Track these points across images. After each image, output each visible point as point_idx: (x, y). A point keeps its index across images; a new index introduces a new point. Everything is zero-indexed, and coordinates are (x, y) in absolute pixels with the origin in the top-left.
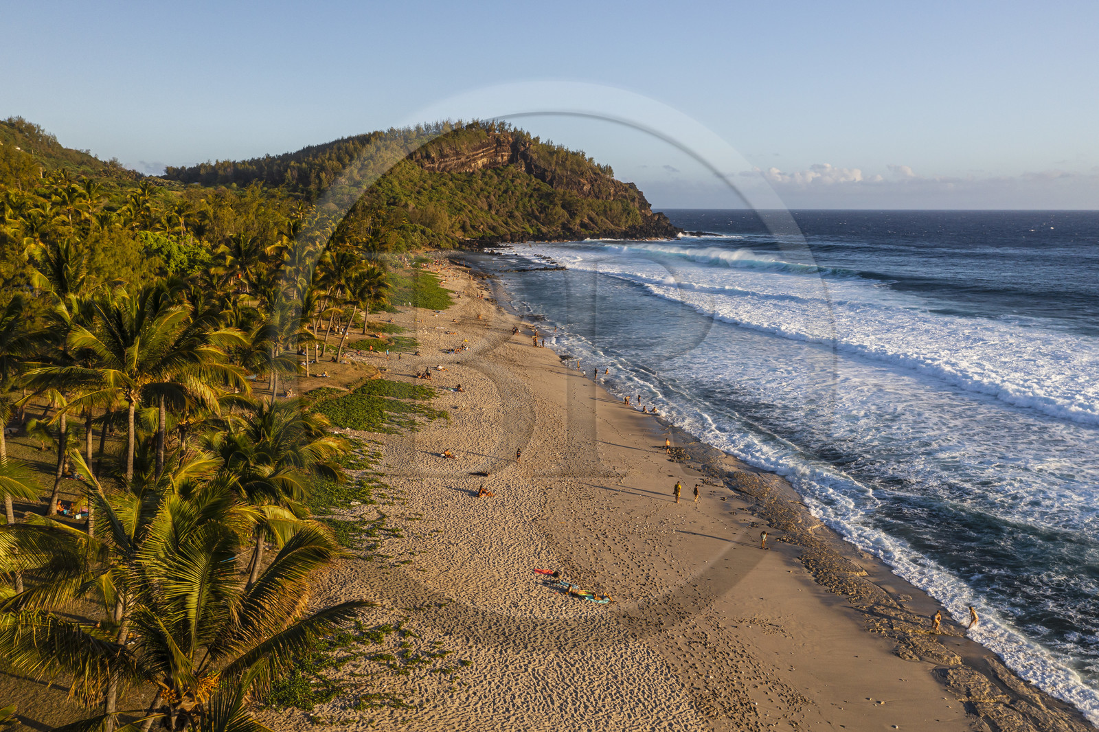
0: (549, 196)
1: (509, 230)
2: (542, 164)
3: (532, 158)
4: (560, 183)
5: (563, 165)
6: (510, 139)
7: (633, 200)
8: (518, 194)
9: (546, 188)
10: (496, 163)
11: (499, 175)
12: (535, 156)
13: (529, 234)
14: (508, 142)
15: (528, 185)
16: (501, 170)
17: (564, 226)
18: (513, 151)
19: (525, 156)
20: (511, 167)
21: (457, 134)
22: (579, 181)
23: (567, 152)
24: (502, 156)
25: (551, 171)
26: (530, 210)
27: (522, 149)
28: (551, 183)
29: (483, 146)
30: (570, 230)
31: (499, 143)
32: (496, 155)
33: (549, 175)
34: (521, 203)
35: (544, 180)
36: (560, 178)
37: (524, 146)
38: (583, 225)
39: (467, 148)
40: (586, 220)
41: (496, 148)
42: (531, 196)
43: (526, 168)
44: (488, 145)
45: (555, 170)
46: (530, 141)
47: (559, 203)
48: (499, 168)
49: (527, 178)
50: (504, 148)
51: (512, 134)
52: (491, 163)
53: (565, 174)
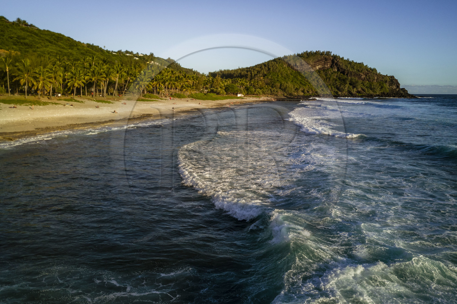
0: (344, 80)
2: (344, 67)
3: (339, 65)
4: (351, 75)
5: (353, 68)
6: (331, 58)
8: (331, 79)
9: (344, 77)
10: (325, 67)
12: (341, 64)
14: (330, 59)
15: (337, 76)
17: (349, 91)
18: (332, 62)
19: (336, 64)
20: (331, 69)
22: (360, 74)
23: (356, 63)
24: (327, 65)
25: (347, 70)
26: (335, 85)
27: (336, 61)
28: (347, 75)
29: (319, 61)
30: (351, 93)
31: (326, 59)
32: (325, 64)
33: (346, 72)
35: (344, 74)
36: (351, 73)
37: (337, 60)
38: (358, 91)
39: (312, 62)
40: (360, 89)
41: (325, 61)
43: (337, 69)
44: (321, 60)
45: (349, 70)
46: (339, 59)
47: (348, 83)
48: (325, 70)
49: (337, 73)
50: (328, 61)
51: (332, 56)
52: (322, 67)
53: (353, 71)
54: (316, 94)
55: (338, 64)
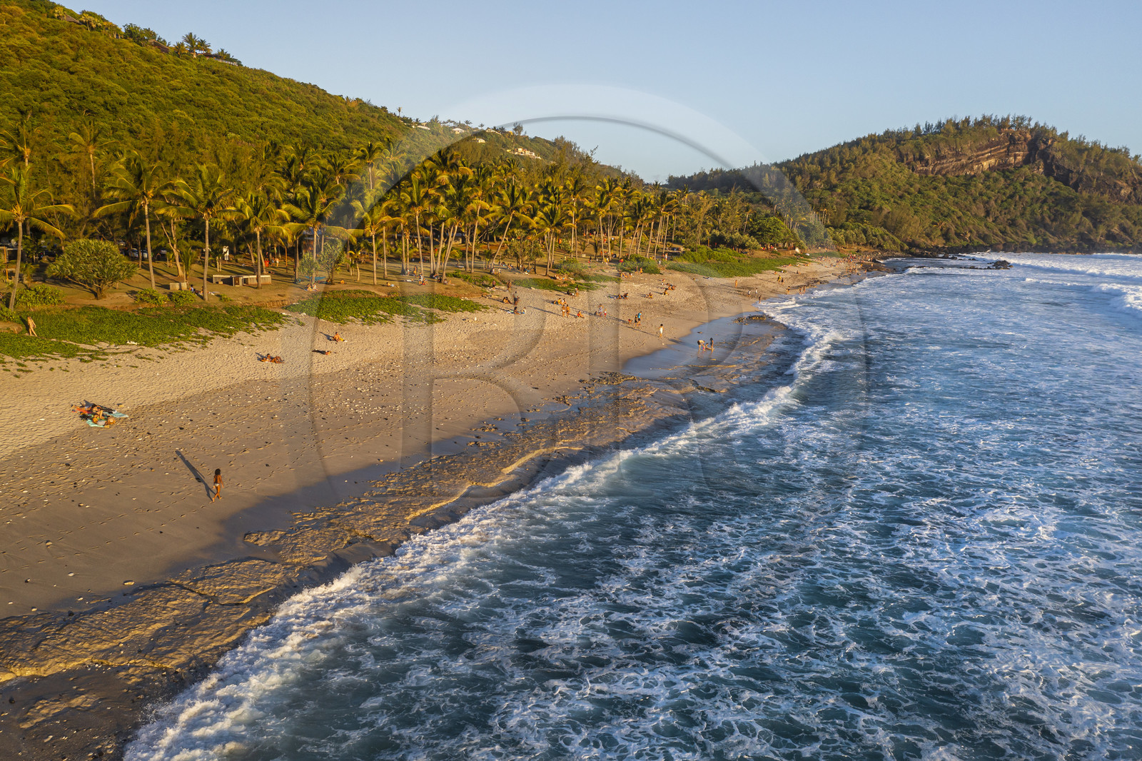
0: (1068, 203)
1: (1005, 240)
2: (1067, 163)
3: (1054, 157)
4: (1088, 186)
5: (1096, 165)
6: (1028, 136)
8: (1027, 199)
9: (1066, 191)
10: (1007, 164)
11: (1006, 178)
12: (1058, 155)
13: (1031, 245)
14: (1025, 139)
15: (1043, 189)
16: (1011, 172)
17: (1082, 237)
18: (1030, 150)
19: (1045, 155)
20: (1026, 169)
21: (961, 133)
22: (1115, 185)
23: (1106, 148)
24: (1015, 156)
25: (1078, 172)
26: (1039, 216)
27: (1043, 146)
28: (1075, 187)
29: (991, 145)
30: (1089, 241)
31: (1012, 140)
32: (1008, 155)
33: (1074, 177)
34: (1029, 209)
35: (1066, 183)
36: (1089, 180)
37: (1045, 143)
38: (1110, 236)
39: (970, 148)
40: (1116, 230)
41: (1008, 147)
42: (1045, 201)
43: (1045, 169)
44: (998, 143)
45: (1083, 171)
46: (1054, 139)
47: (1081, 209)
48: (1008, 170)
49: (1044, 181)
50: (1019, 147)
51: (1032, 131)
52: (999, 164)
53: (1097, 174)
54: (981, 242)
55: (1048, 155)
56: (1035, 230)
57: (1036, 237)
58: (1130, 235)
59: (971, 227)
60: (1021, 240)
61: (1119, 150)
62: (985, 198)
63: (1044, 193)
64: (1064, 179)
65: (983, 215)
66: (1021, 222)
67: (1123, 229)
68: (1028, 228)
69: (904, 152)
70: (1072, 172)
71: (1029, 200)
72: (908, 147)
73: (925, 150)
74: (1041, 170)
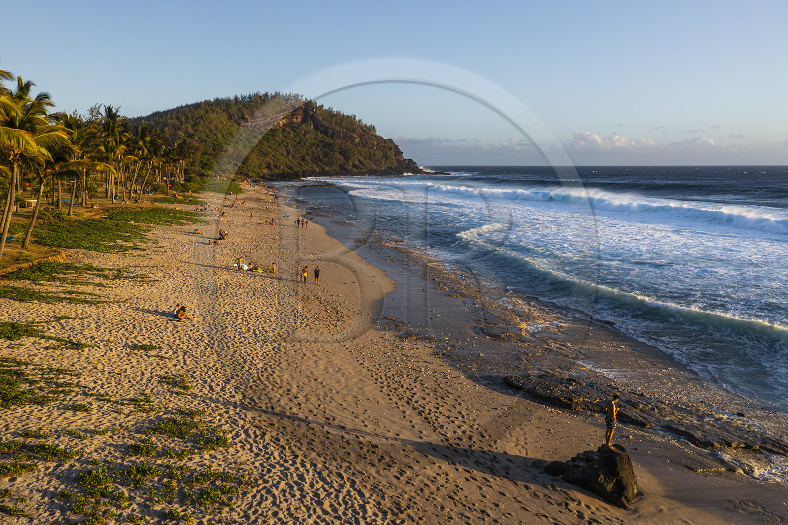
0: (330, 146)
1: (302, 169)
2: (325, 123)
3: (318, 119)
4: (338, 137)
5: (341, 125)
6: (302, 106)
7: (390, 149)
9: (328, 140)
10: (292, 123)
11: (294, 131)
12: (320, 118)
13: (316, 172)
14: (301, 108)
15: (315, 138)
16: (296, 128)
17: (341, 166)
18: (304, 115)
19: (313, 118)
20: (304, 126)
21: (264, 102)
22: (352, 136)
23: (343, 115)
24: (297, 118)
25: (332, 129)
26: (317, 155)
27: (311, 113)
28: (332, 137)
30: (345, 169)
32: (293, 118)
33: (331, 131)
34: (310, 150)
35: (327, 135)
36: (338, 133)
37: (312, 111)
38: (354, 166)
40: (357, 162)
42: (318, 146)
43: (314, 126)
45: (335, 128)
46: (316, 108)
47: (338, 151)
49: (315, 133)
50: (298, 112)
52: (288, 123)
53: (342, 130)
54: (289, 171)
55: (315, 118)
56: (316, 163)
57: (318, 167)
58: (364, 165)
59: (281, 161)
60: (310, 169)
61: (350, 117)
62: (285, 144)
63: (316, 141)
64: (325, 132)
65: (286, 154)
66: (307, 158)
67: (360, 162)
68: (312, 162)
69: (232, 113)
70: (329, 128)
71: (309, 145)
72: (233, 111)
73: (245, 113)
74: (312, 127)
